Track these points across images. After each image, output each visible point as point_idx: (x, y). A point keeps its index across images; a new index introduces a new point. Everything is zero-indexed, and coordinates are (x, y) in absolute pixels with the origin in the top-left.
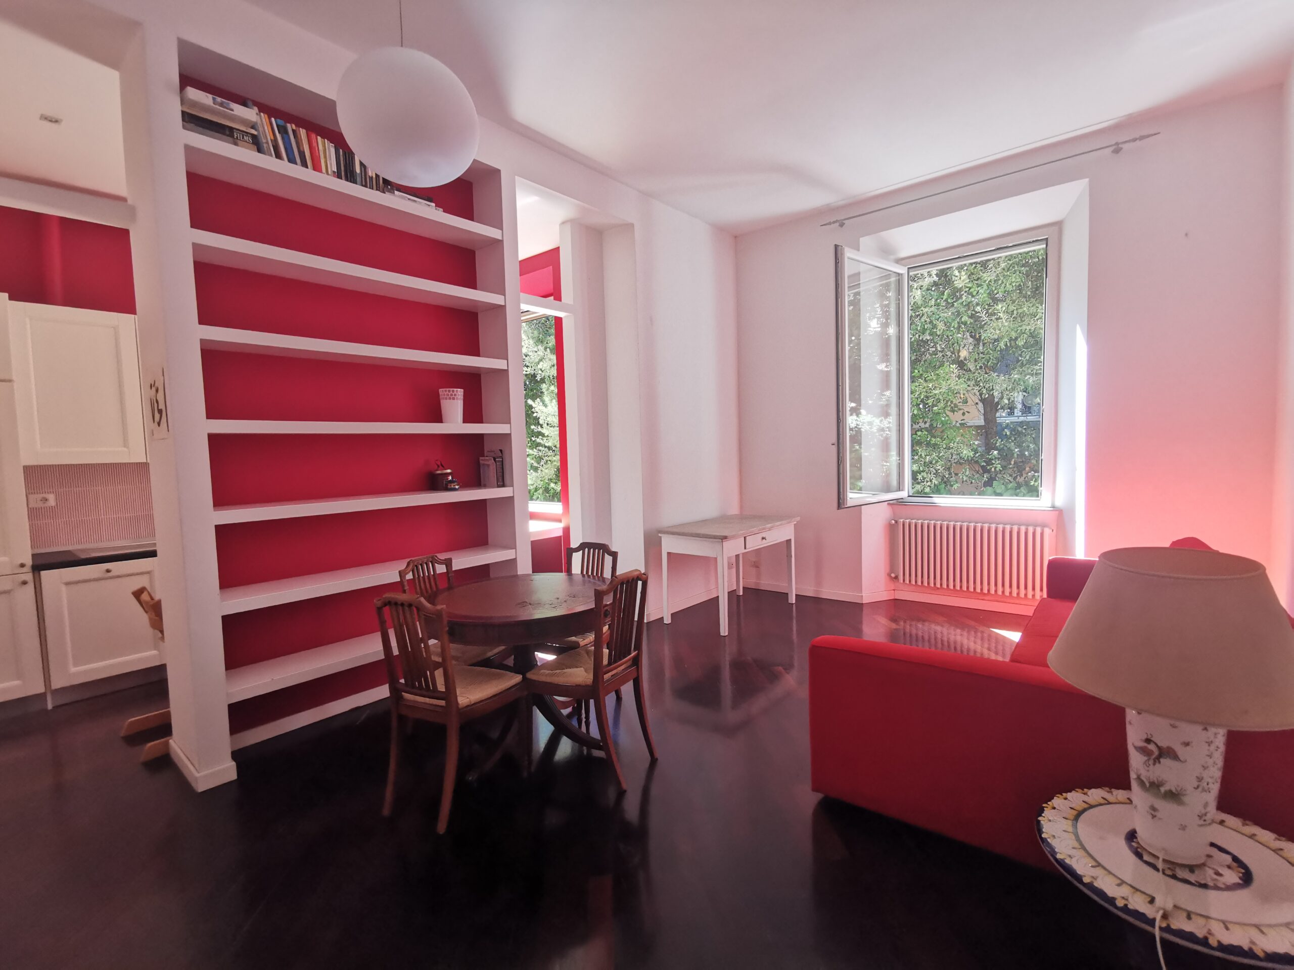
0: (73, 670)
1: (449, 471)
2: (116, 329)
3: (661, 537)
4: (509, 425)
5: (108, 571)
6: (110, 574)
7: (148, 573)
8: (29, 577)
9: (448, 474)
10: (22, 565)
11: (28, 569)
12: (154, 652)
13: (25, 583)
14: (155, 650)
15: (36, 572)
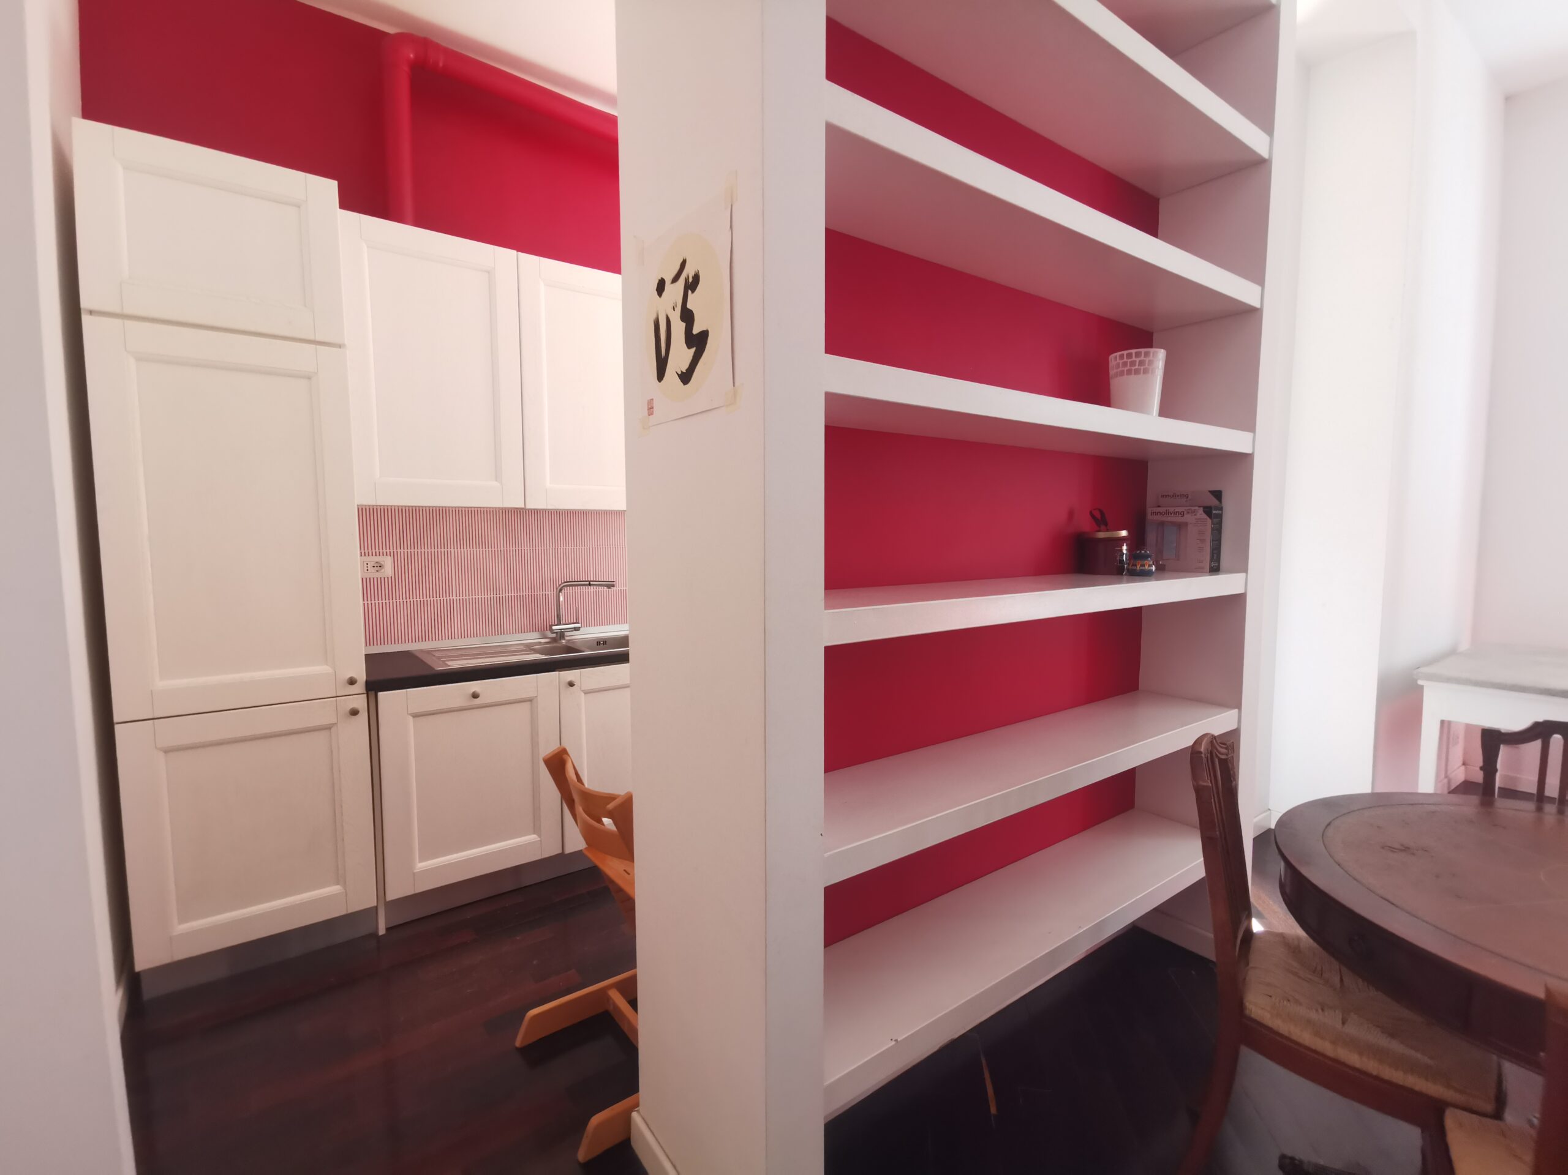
0: (421, 866)
1: (1124, 533)
2: (490, 273)
3: (1422, 687)
4: (1252, 434)
5: (475, 696)
6: (477, 701)
7: (530, 700)
8: (360, 702)
9: (1123, 539)
10: (352, 682)
11: (360, 687)
12: (533, 837)
13: (354, 712)
14: (534, 834)
15: (372, 694)
